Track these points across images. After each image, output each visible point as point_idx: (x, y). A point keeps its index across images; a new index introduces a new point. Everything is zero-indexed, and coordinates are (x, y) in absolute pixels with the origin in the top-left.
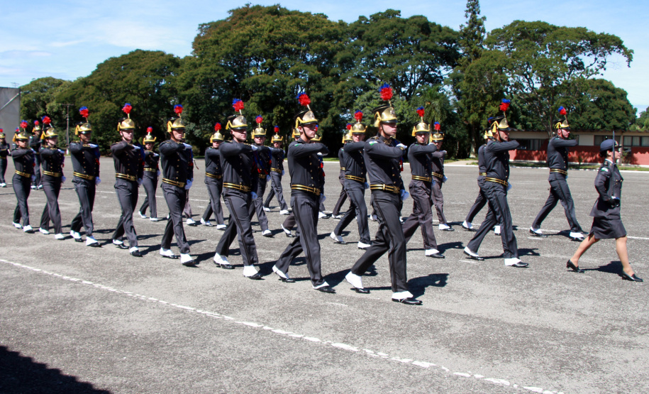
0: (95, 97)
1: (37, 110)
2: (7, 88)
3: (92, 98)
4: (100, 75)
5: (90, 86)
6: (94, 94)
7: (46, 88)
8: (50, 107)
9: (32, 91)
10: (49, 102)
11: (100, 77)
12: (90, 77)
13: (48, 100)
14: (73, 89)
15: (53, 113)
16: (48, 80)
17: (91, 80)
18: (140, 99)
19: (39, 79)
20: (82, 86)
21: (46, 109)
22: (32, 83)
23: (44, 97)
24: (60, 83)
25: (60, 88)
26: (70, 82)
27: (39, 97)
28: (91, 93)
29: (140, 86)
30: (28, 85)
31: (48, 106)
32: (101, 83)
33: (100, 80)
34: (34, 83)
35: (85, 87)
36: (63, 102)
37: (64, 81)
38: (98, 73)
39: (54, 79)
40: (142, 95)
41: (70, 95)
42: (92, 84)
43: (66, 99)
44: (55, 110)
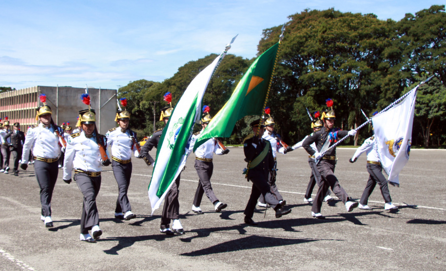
0: (176, 95)
1: (134, 107)
2: (107, 90)
3: (174, 96)
4: (180, 76)
5: (172, 86)
6: (175, 93)
7: (139, 88)
8: (143, 104)
9: (129, 92)
10: (142, 100)
11: (180, 79)
12: (173, 78)
13: (141, 99)
14: (159, 89)
15: (145, 109)
16: (141, 82)
17: (173, 81)
18: (213, 96)
19: (134, 82)
20: (166, 86)
21: (139, 106)
22: (129, 85)
23: (138, 96)
24: (151, 84)
25: (151, 89)
26: (159, 83)
27: (135, 96)
28: (173, 92)
29: (213, 85)
30: (126, 87)
31: (141, 104)
32: (181, 84)
33: (180, 81)
34: (131, 85)
35: (168, 87)
36: (151, 100)
37: (154, 82)
38: (179, 75)
39: (146, 81)
40: (215, 92)
41: (156, 94)
42: (174, 84)
43: (154, 97)
44: (146, 107)
